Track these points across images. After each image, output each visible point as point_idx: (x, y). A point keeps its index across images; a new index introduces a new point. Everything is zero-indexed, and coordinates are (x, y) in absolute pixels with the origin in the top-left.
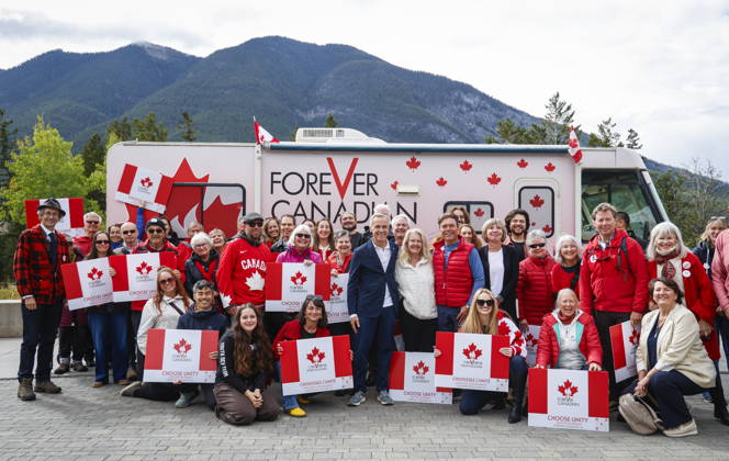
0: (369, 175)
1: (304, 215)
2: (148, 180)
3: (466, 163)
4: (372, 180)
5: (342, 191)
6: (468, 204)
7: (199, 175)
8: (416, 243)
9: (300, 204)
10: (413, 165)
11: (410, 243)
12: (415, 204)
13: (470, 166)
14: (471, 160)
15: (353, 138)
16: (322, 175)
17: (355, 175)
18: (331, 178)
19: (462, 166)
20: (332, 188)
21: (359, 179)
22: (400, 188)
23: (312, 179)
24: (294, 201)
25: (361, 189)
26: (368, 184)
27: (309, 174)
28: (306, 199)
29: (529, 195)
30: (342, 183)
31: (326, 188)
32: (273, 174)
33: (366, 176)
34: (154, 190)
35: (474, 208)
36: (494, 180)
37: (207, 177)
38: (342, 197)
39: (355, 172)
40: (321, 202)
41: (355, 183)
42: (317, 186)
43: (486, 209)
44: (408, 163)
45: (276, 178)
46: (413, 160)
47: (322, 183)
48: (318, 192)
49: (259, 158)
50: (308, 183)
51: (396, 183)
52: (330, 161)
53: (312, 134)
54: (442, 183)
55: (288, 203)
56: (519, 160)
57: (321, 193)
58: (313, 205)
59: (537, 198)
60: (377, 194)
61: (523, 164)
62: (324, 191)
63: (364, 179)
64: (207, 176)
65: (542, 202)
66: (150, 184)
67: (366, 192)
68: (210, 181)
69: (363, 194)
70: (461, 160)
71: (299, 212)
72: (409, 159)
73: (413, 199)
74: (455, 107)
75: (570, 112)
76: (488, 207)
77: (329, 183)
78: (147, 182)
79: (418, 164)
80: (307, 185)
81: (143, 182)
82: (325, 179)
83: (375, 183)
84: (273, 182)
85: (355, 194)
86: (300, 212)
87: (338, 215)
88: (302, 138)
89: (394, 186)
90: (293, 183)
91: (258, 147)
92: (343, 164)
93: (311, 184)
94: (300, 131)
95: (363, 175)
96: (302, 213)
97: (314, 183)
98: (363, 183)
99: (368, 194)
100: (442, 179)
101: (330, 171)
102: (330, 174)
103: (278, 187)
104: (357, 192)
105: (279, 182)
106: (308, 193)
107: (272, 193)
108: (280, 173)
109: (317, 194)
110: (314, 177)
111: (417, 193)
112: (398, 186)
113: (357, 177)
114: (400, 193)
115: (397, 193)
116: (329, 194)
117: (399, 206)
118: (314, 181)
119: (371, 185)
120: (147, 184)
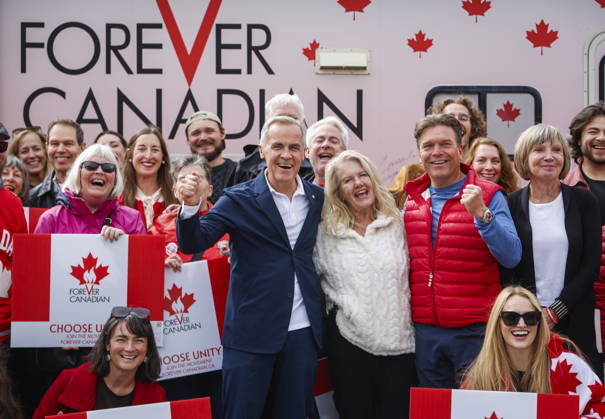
0: (250, 27)
1: (101, 120)
4: (259, 37)
5: (189, 63)
6: (482, 92)
9: (90, 97)
10: (355, 2)
12: (360, 93)
13: (487, 5)
16: (140, 27)
17: (220, 27)
18: (162, 36)
19: (466, 6)
20: (166, 58)
21: (228, 37)
22: (325, 58)
23: (118, 38)
24: (76, 88)
25: (232, 59)
26: (250, 48)
27: (109, 27)
28: (105, 84)
30: (189, 47)
31: (150, 59)
32: (24, 26)
33: (244, 28)
35: (495, 102)
36: (542, 37)
38: (189, 78)
39: (220, 19)
40: (141, 91)
41: (220, 47)
42: (130, 55)
43: (524, 103)
45: (33, 35)
47: (141, 46)
48: (133, 66)
50: (109, 47)
51: (315, 45)
54: (420, 44)
55: (62, 94)
57: (141, 70)
58: (122, 98)
60: (270, 71)
62: (145, 66)
63: (239, 37)
67: (244, 70)
69: (238, 72)
71: (88, 115)
73: (356, 82)
76: (530, 99)
77: (159, 46)
80: (106, 50)
82: (149, 36)
83: (264, 47)
84: (25, 45)
85: (219, 70)
86: (90, 113)
87: (180, 120)
89: (310, 53)
90: (74, 48)
93: (116, 49)
95: (238, 26)
96: (96, 117)
97: (124, 46)
98: (238, 47)
99: (249, 71)
100: (420, 36)
101: (159, 19)
102: (159, 26)
103: (37, 57)
104: (223, 67)
105: (41, 45)
106: (108, 71)
107: (23, 70)
108: (41, 25)
109: (129, 71)
110: (121, 33)
111: (365, 68)
112: (319, 53)
113: (224, 31)
114: (322, 68)
115: (317, 69)
116: (159, 71)
117: (322, 98)
118: (122, 41)
119: (257, 49)
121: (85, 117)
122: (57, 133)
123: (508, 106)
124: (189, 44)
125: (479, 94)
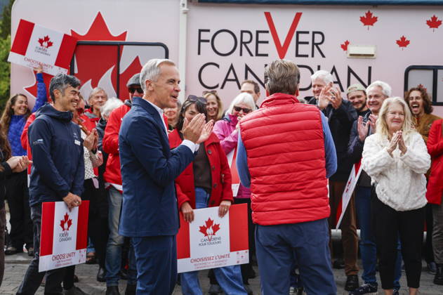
0: (314, 33)
1: (236, 80)
2: (47, 39)
3: (434, 18)
4: (318, 38)
7: (115, 31)
8: (397, 116)
9: (232, 67)
10: (369, 21)
11: (390, 116)
12: (370, 68)
13: (440, 23)
14: (441, 15)
16: (258, 32)
17: (298, 33)
18: (269, 37)
19: (429, 23)
20: (271, 49)
21: (302, 38)
22: (352, 49)
23: (246, 37)
24: (225, 63)
25: (304, 49)
26: (313, 44)
27: (242, 32)
28: (239, 61)
32: (200, 31)
33: (311, 33)
34: (55, 50)
37: (124, 35)
39: (298, 29)
41: (298, 43)
42: (252, 46)
44: (362, 19)
45: (205, 36)
46: (369, 14)
47: (258, 42)
48: (254, 53)
49: (186, 13)
50: (242, 42)
51: (347, 43)
52: (268, 15)
54: (403, 43)
55: (218, 66)
57: (257, 55)
58: (247, 69)
60: (323, 56)
62: (259, 53)
63: (308, 38)
64: (125, 33)
66: (50, 44)
67: (310, 55)
68: (128, 40)
69: (307, 56)
70: (428, 16)
72: (363, 14)
73: (367, 63)
77: (267, 42)
78: (46, 41)
79: (375, 19)
80: (240, 44)
81: (41, 41)
82: (262, 37)
83: (321, 43)
84: (200, 41)
85: (297, 55)
86: (231, 76)
89: (345, 47)
90: (224, 43)
93: (245, 43)
95: (308, 33)
96: (234, 78)
97: (249, 42)
98: (307, 43)
99: (313, 56)
100: (403, 38)
101: (267, 28)
102: (267, 32)
103: (206, 47)
104: (299, 53)
105: (208, 41)
106: (241, 55)
107: (199, 53)
108: (208, 31)
109: (252, 55)
110: (248, 35)
111: (373, 55)
112: (349, 47)
113: (300, 35)
114: (351, 55)
115: (348, 55)
116: (267, 55)
117: (350, 71)
118: (248, 40)
119: (317, 44)
120: (45, 44)
121: (229, 78)
122: (245, 87)
124: (282, 42)
125: (434, 70)
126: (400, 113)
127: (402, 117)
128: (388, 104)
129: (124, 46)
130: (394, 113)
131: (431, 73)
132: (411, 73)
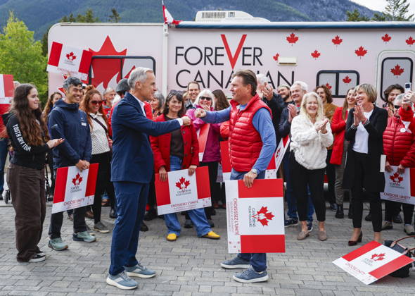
0: (255, 49)
1: (202, 81)
3: (337, 38)
4: (258, 52)
5: (233, 62)
6: (337, 73)
7: (119, 49)
8: (312, 105)
9: (199, 73)
10: (292, 40)
11: (308, 105)
12: (293, 73)
13: (341, 41)
14: (342, 36)
15: (242, 18)
16: (216, 48)
17: (244, 49)
18: (224, 52)
19: (333, 41)
20: (225, 60)
21: (247, 52)
22: (281, 60)
23: (209, 52)
24: (194, 70)
25: (249, 60)
26: (254, 56)
27: (206, 48)
28: (204, 69)
29: (390, 65)
30: (233, 56)
31: (220, 60)
32: (177, 48)
33: (253, 49)
34: (78, 61)
35: (342, 76)
36: (361, 52)
37: (125, 52)
39: (244, 46)
40: (216, 71)
41: (244, 55)
42: (213, 58)
43: (353, 77)
44: (288, 39)
45: (180, 51)
46: (293, 35)
47: (216, 55)
48: (213, 62)
49: (167, 35)
50: (206, 56)
51: (278, 55)
52: (223, 37)
53: (209, 16)
54: (316, 55)
55: (189, 72)
56: (383, 35)
57: (216, 64)
58: (209, 74)
59: (398, 67)
60: (261, 65)
61: (386, 39)
62: (218, 62)
63: (251, 52)
65: (402, 71)
66: (74, 58)
67: (252, 64)
68: (127, 55)
69: (250, 64)
70: (333, 36)
71: (198, 80)
72: (288, 35)
73: (291, 69)
74: (311, 4)
75: (406, 4)
76: (355, 75)
77: (223, 55)
78: (71, 56)
79: (297, 39)
80: (204, 57)
81: (68, 56)
82: (219, 52)
83: (260, 56)
84: (177, 55)
85: (243, 64)
87: (229, 82)
88: (200, 19)
89: (276, 58)
90: (194, 56)
91: (166, 27)
92: (234, 40)
93: (208, 56)
94: (199, 14)
95: (250, 48)
96: (200, 80)
97: (210, 56)
98: (250, 56)
99: (254, 64)
100: (316, 52)
101: (223, 46)
102: (223, 48)
103: (181, 59)
104: (245, 62)
105: (182, 55)
106: (205, 64)
107: (176, 63)
108: (182, 48)
109: (212, 64)
110: (210, 50)
111: (295, 64)
112: (279, 58)
113: (245, 50)
114: (280, 63)
115: (278, 64)
116: (223, 64)
117: (279, 74)
118: (210, 54)
119: (257, 56)
120: (71, 58)
123: (347, 78)
124: (233, 55)
126: (315, 103)
127: (316, 105)
128: (306, 98)
129: (126, 60)
130: (310, 103)
131: (335, 75)
132: (321, 76)
